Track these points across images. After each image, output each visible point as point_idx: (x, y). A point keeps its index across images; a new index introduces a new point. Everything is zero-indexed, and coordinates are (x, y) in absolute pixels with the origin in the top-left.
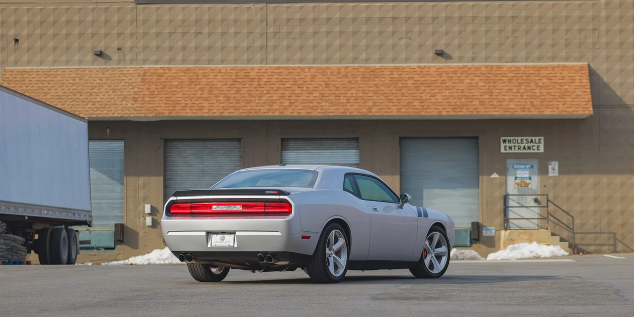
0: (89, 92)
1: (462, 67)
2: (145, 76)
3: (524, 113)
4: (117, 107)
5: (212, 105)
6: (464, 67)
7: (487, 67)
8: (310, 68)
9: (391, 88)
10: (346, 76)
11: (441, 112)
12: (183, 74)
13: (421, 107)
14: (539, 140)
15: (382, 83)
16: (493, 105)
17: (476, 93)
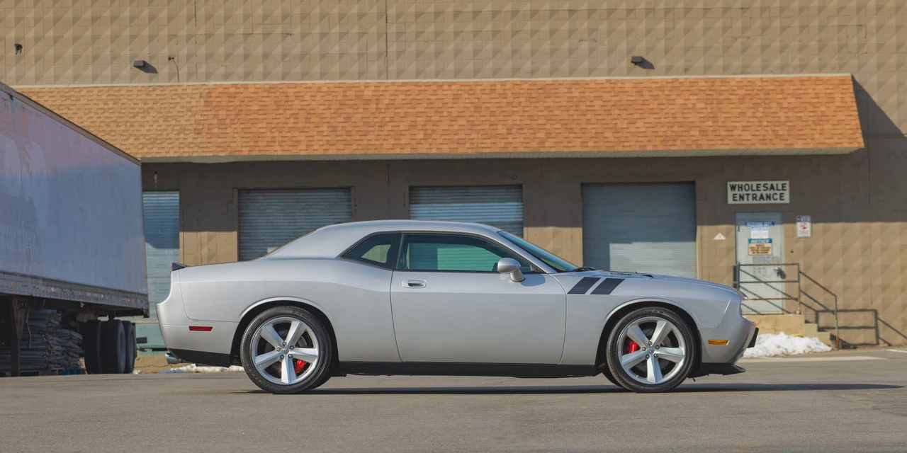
0: (128, 122)
1: (670, 81)
2: (211, 97)
3: (764, 147)
4: (171, 143)
5: (312, 139)
6: (674, 81)
7: (706, 81)
8: (450, 85)
9: (571, 113)
10: (504, 95)
11: (646, 146)
12: (266, 94)
13: (616, 140)
14: (783, 186)
15: (557, 104)
16: (720, 135)
17: (694, 118)
